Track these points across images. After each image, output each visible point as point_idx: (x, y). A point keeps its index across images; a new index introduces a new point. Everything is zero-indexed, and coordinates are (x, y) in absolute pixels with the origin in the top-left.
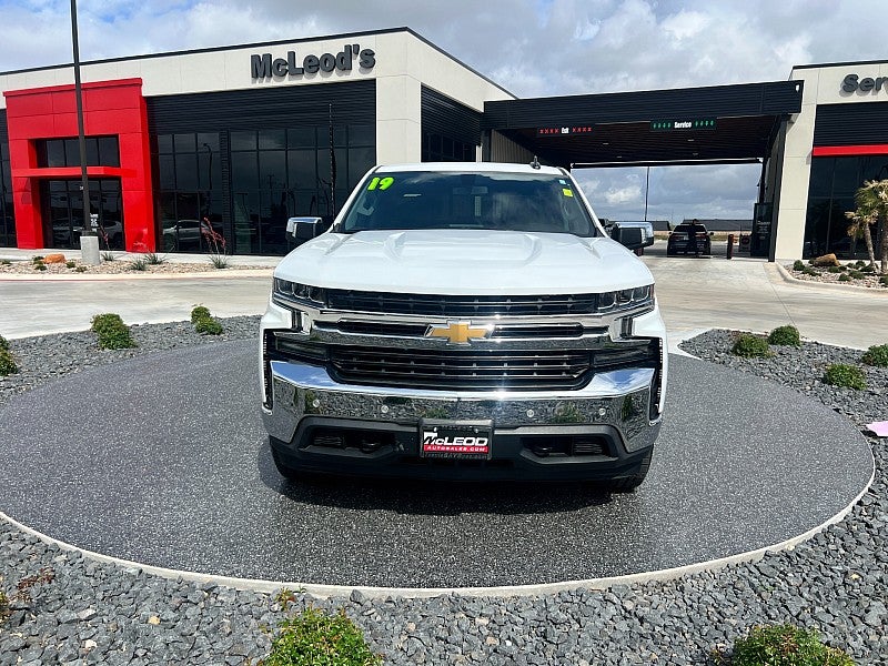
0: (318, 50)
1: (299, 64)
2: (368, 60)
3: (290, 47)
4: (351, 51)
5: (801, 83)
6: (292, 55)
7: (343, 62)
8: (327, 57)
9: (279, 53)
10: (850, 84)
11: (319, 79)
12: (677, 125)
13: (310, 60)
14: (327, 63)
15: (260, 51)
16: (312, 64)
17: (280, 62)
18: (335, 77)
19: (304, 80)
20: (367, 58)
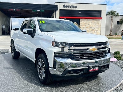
5: (58, 5)
10: (64, 6)
12: (37, 11)
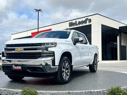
0: (80, 20)
1: (77, 23)
2: (90, 21)
3: (76, 20)
4: (87, 19)
6: (76, 22)
7: (85, 22)
8: (82, 21)
9: (74, 22)
11: (81, 25)
13: (79, 22)
14: (82, 22)
15: (70, 22)
16: (80, 23)
17: (74, 23)
18: (84, 25)
19: (78, 26)
20: (90, 20)
